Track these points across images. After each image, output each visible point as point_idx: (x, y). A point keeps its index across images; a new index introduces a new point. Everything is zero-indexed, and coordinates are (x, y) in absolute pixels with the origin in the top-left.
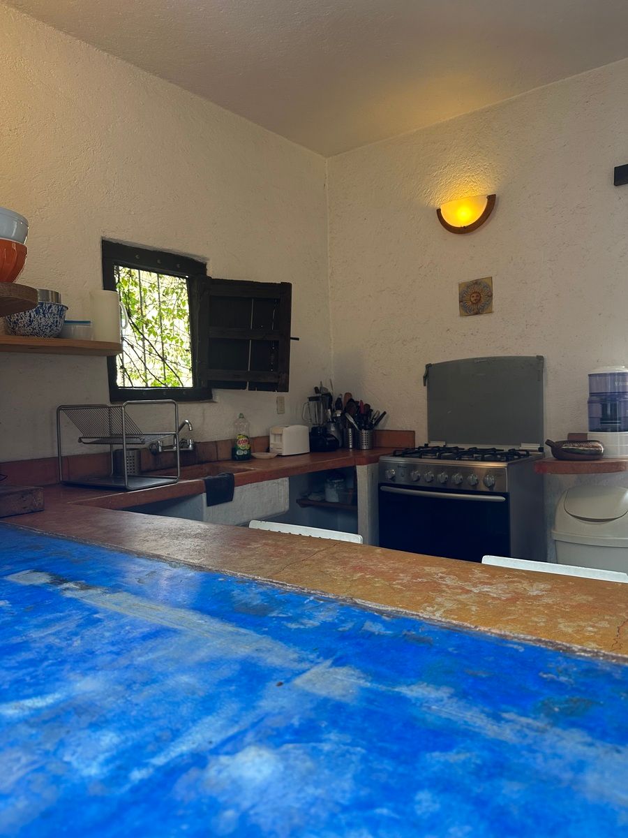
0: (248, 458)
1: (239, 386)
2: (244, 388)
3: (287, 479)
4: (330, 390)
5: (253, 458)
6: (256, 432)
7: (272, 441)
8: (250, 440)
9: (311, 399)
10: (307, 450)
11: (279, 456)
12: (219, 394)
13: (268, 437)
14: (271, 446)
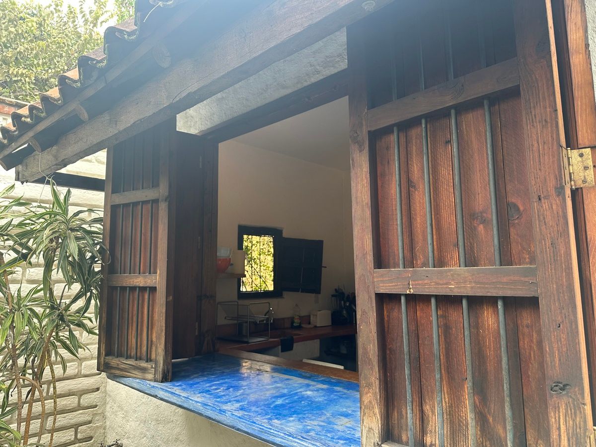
0: (299, 327)
1: (296, 290)
2: (299, 291)
3: (319, 340)
4: (344, 291)
5: (302, 327)
6: (304, 313)
7: (312, 318)
8: (301, 317)
9: (333, 296)
10: (330, 324)
11: (316, 327)
12: (285, 294)
13: (309, 316)
14: (311, 321)
